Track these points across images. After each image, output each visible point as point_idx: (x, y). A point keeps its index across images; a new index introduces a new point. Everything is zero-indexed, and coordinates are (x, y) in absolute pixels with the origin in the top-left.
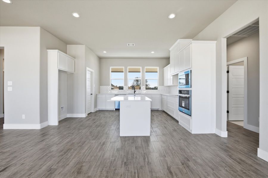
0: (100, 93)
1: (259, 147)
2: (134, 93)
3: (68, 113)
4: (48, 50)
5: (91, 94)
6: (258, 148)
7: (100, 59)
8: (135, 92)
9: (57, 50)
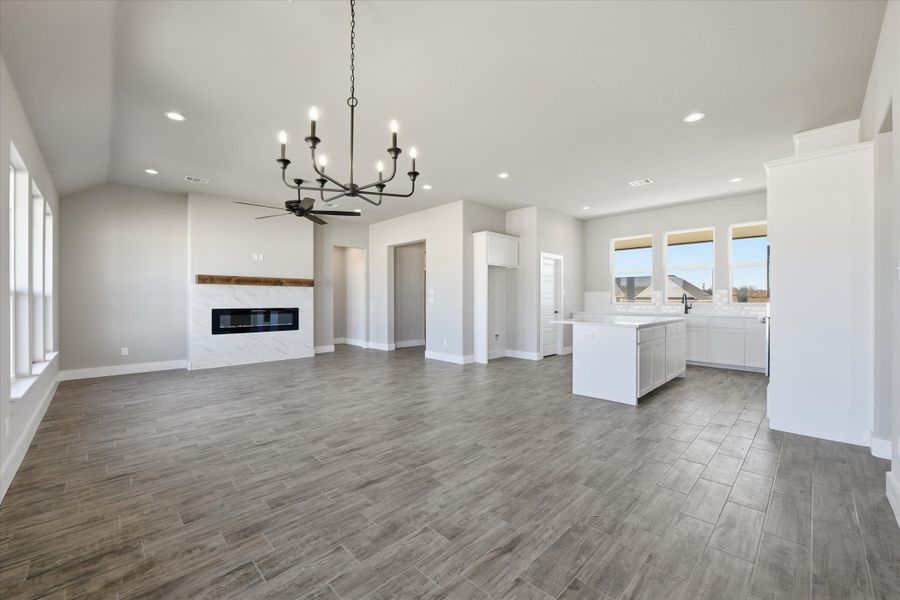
0: (583, 310)
1: (890, 470)
2: (686, 312)
3: (507, 348)
4: (474, 234)
5: (556, 312)
6: (888, 473)
7: (583, 223)
8: (687, 308)
9: (485, 233)
